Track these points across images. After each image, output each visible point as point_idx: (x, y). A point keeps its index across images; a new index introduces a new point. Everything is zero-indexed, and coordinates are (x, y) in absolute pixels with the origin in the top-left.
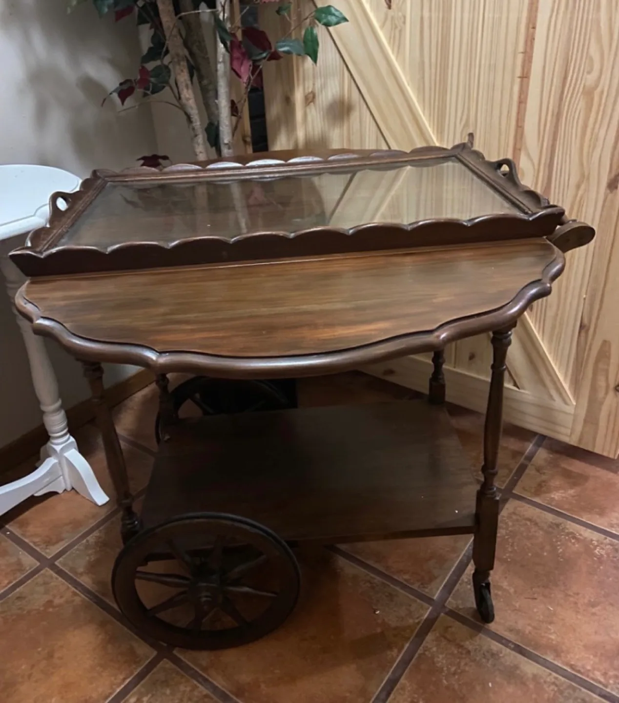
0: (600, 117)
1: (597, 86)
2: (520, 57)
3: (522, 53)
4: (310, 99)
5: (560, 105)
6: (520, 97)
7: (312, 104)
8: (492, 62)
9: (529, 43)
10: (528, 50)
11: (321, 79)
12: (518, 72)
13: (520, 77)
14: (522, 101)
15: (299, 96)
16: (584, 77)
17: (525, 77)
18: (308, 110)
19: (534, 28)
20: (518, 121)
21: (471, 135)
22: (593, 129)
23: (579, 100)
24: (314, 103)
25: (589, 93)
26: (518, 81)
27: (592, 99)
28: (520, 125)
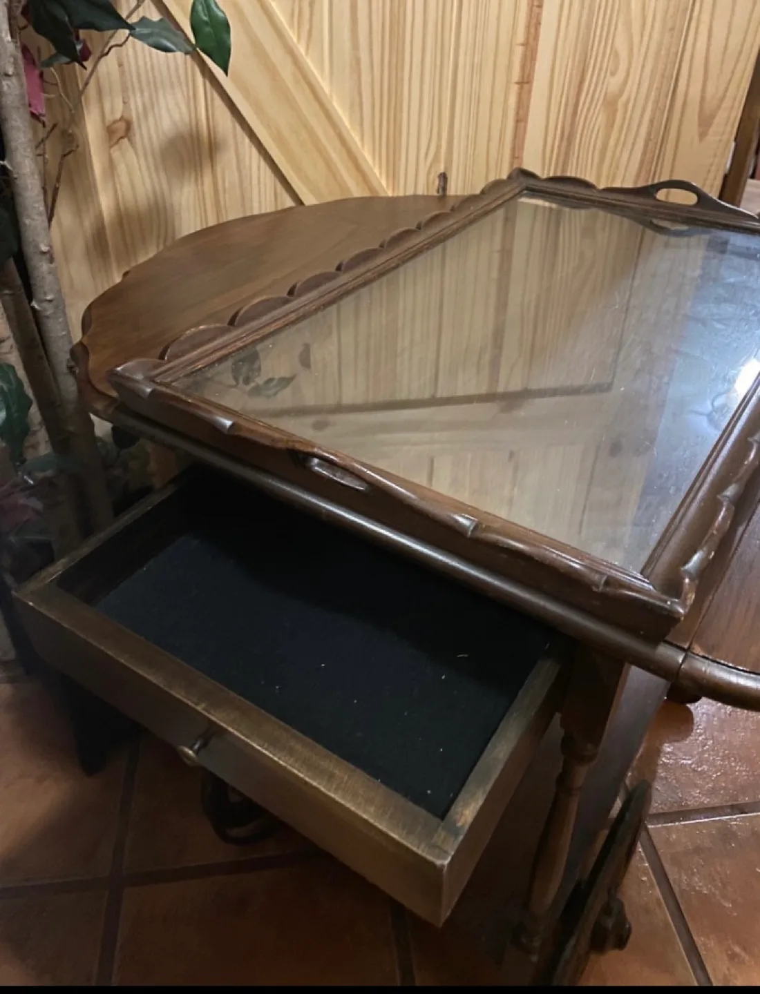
0: (623, 137)
1: (621, 92)
2: (519, 51)
3: (523, 45)
4: (120, 131)
5: (573, 124)
6: (517, 113)
7: (125, 140)
8: (476, 61)
9: (532, 30)
10: (531, 40)
11: (142, 92)
12: (516, 75)
13: (517, 83)
14: (521, 120)
15: (92, 128)
16: (606, 80)
17: (525, 82)
18: (116, 153)
19: (540, 6)
20: (513, 149)
21: (444, 177)
22: (614, 152)
23: (598, 115)
24: (130, 140)
25: (611, 104)
26: (514, 89)
27: (615, 111)
28: (516, 155)
